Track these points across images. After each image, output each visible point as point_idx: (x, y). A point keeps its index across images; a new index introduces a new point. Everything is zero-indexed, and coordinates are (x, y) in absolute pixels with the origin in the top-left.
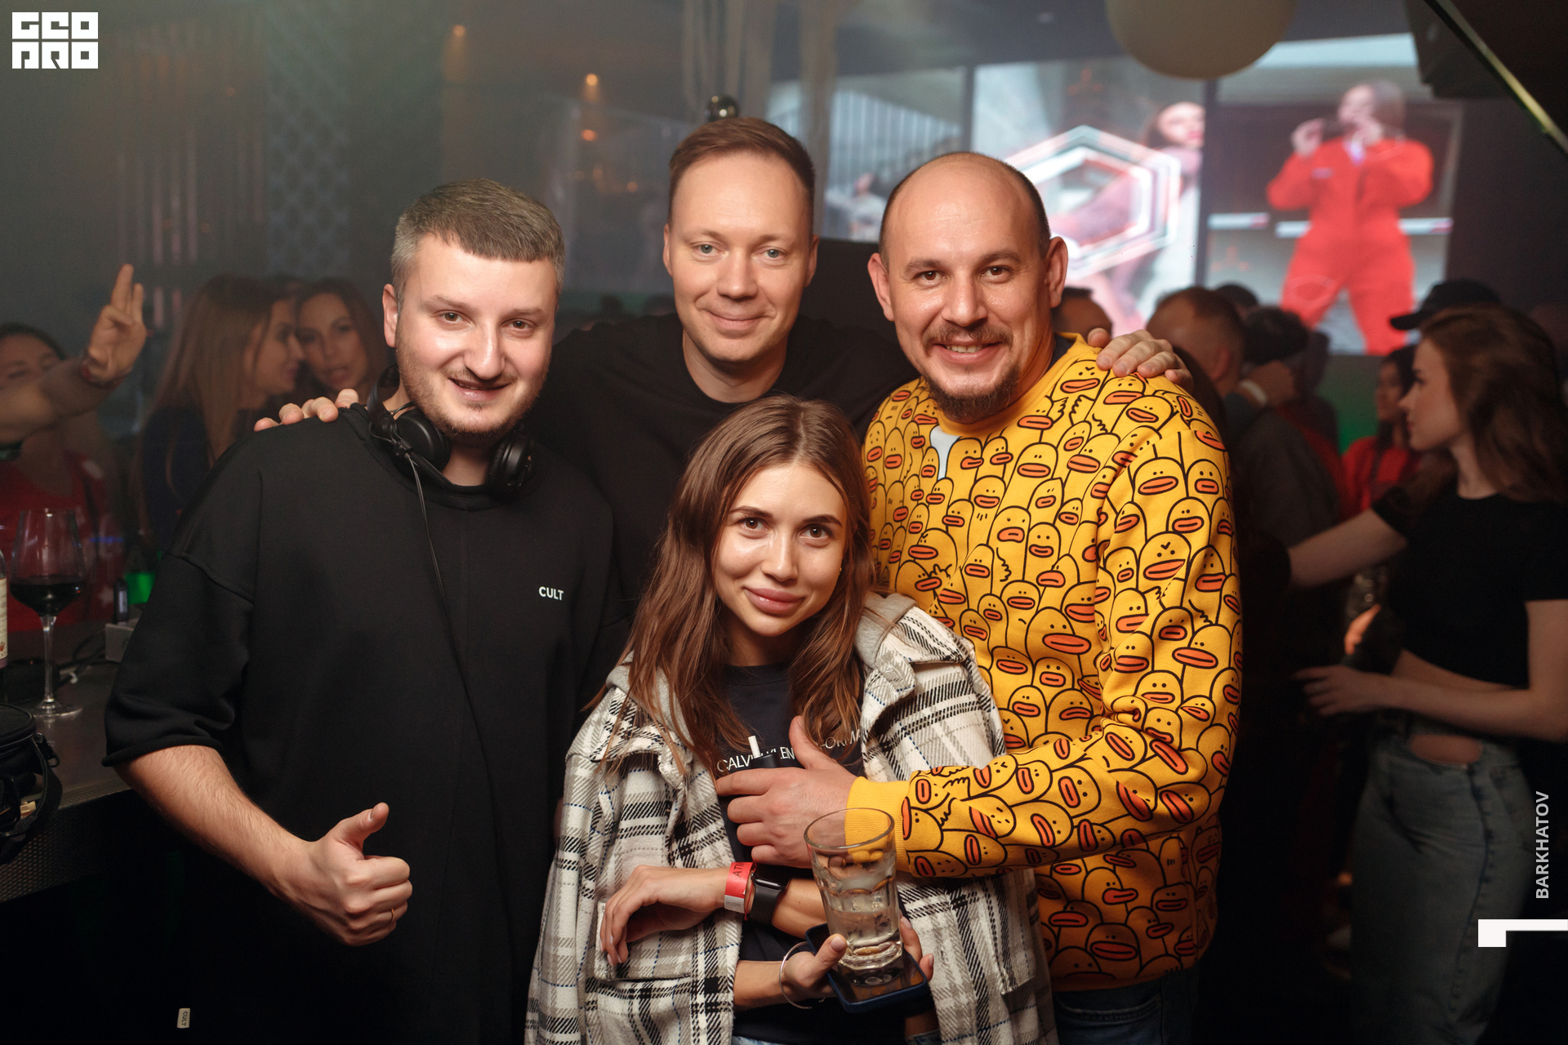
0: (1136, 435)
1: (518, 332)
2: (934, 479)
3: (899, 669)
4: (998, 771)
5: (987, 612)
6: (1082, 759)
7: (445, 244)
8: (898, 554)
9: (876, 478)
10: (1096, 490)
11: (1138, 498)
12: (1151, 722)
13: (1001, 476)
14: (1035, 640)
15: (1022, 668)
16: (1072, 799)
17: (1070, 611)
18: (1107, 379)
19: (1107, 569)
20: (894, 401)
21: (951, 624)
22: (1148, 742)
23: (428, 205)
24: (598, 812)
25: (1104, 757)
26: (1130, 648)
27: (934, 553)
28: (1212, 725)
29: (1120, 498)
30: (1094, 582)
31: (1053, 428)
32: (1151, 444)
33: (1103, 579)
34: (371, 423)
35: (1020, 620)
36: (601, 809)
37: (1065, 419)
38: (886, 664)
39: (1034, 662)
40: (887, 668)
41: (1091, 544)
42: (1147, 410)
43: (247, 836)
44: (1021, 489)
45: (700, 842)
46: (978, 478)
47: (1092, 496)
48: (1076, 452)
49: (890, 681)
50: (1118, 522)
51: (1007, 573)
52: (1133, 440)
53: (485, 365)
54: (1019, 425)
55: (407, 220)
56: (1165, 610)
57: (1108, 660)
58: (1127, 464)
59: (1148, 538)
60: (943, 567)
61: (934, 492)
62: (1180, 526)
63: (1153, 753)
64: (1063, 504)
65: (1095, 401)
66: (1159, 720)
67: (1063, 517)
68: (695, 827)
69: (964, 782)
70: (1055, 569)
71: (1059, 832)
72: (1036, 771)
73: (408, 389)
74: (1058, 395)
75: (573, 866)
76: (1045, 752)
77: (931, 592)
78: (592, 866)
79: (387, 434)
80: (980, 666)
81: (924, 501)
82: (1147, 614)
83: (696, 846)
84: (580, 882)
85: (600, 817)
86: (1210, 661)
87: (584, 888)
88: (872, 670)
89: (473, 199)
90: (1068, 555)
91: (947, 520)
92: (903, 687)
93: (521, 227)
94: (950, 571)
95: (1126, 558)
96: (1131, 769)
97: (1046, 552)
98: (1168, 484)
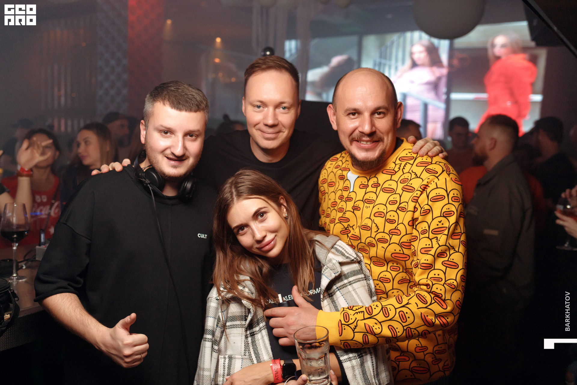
0: (429, 179)
1: (191, 139)
2: (348, 192)
3: (335, 265)
4: (375, 308)
5: (369, 244)
6: (407, 304)
7: (164, 105)
8: (334, 220)
9: (325, 190)
10: (414, 199)
11: (430, 203)
12: (434, 289)
13: (375, 192)
14: (388, 255)
15: (383, 264)
16: (404, 319)
17: (403, 244)
18: (417, 157)
19: (417, 229)
20: (331, 161)
21: (354, 247)
22: (432, 297)
23: (158, 91)
24: (219, 319)
25: (416, 303)
26: (426, 260)
27: (348, 220)
28: (456, 290)
29: (422, 202)
30: (411, 234)
31: (396, 174)
32: (435, 182)
33: (415, 233)
34: (135, 173)
35: (382, 247)
36: (220, 318)
37: (401, 172)
38: (329, 263)
39: (388, 262)
40: (330, 265)
41: (411, 219)
42: (433, 169)
43: (87, 326)
44: (383, 197)
45: (257, 332)
46: (366, 192)
47: (412, 201)
48: (406, 184)
49: (331, 270)
50: (422, 212)
51: (378, 229)
52: (429, 180)
53: (178, 151)
54: (382, 173)
55: (150, 96)
56: (440, 246)
57: (417, 264)
58: (426, 189)
59: (433, 218)
60: (351, 226)
61: (348, 197)
62: (446, 214)
63: (434, 301)
64: (400, 204)
65: (412, 165)
66: (437, 289)
67: (400, 209)
68: (256, 326)
69: (362, 313)
70: (396, 228)
71: (399, 332)
72: (390, 308)
73: (149, 160)
74: (398, 162)
75: (210, 340)
76: (393, 301)
77: (346, 235)
78: (217, 340)
79: (141, 177)
80: (365, 263)
81: (344, 200)
82: (432, 247)
83: (256, 333)
84: (212, 347)
85: (220, 321)
86: (455, 266)
87: (214, 349)
88: (324, 266)
89: (175, 88)
90: (402, 223)
91: (354, 208)
92: (336, 272)
93: (192, 99)
94: (354, 227)
95: (424, 226)
96: (426, 308)
97: (393, 222)
98: (441, 198)
